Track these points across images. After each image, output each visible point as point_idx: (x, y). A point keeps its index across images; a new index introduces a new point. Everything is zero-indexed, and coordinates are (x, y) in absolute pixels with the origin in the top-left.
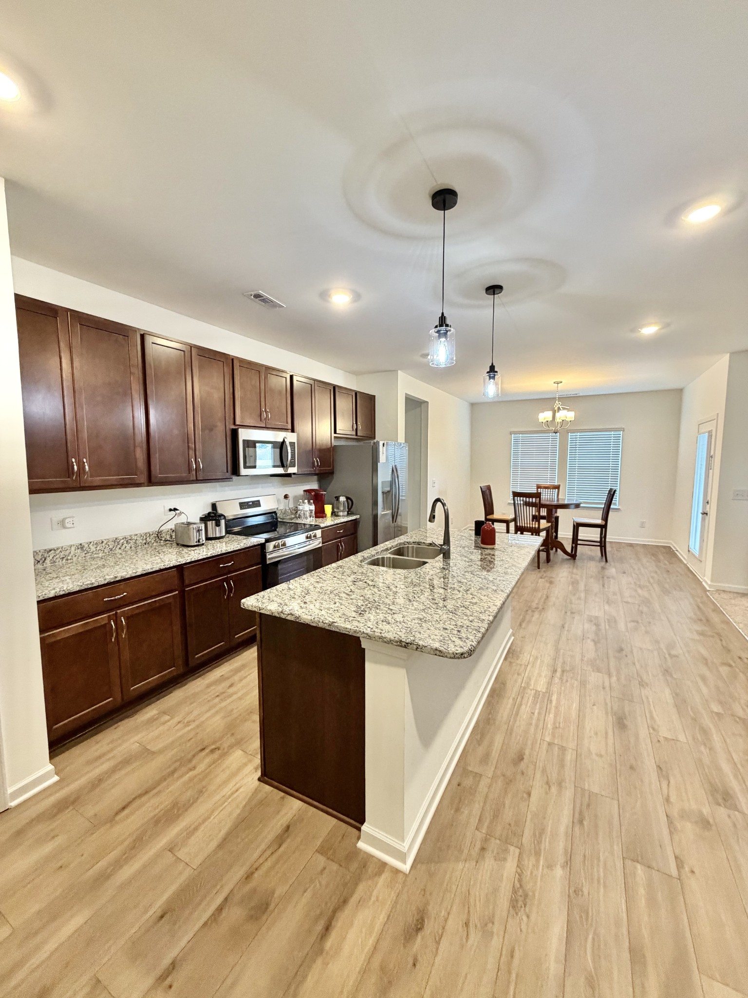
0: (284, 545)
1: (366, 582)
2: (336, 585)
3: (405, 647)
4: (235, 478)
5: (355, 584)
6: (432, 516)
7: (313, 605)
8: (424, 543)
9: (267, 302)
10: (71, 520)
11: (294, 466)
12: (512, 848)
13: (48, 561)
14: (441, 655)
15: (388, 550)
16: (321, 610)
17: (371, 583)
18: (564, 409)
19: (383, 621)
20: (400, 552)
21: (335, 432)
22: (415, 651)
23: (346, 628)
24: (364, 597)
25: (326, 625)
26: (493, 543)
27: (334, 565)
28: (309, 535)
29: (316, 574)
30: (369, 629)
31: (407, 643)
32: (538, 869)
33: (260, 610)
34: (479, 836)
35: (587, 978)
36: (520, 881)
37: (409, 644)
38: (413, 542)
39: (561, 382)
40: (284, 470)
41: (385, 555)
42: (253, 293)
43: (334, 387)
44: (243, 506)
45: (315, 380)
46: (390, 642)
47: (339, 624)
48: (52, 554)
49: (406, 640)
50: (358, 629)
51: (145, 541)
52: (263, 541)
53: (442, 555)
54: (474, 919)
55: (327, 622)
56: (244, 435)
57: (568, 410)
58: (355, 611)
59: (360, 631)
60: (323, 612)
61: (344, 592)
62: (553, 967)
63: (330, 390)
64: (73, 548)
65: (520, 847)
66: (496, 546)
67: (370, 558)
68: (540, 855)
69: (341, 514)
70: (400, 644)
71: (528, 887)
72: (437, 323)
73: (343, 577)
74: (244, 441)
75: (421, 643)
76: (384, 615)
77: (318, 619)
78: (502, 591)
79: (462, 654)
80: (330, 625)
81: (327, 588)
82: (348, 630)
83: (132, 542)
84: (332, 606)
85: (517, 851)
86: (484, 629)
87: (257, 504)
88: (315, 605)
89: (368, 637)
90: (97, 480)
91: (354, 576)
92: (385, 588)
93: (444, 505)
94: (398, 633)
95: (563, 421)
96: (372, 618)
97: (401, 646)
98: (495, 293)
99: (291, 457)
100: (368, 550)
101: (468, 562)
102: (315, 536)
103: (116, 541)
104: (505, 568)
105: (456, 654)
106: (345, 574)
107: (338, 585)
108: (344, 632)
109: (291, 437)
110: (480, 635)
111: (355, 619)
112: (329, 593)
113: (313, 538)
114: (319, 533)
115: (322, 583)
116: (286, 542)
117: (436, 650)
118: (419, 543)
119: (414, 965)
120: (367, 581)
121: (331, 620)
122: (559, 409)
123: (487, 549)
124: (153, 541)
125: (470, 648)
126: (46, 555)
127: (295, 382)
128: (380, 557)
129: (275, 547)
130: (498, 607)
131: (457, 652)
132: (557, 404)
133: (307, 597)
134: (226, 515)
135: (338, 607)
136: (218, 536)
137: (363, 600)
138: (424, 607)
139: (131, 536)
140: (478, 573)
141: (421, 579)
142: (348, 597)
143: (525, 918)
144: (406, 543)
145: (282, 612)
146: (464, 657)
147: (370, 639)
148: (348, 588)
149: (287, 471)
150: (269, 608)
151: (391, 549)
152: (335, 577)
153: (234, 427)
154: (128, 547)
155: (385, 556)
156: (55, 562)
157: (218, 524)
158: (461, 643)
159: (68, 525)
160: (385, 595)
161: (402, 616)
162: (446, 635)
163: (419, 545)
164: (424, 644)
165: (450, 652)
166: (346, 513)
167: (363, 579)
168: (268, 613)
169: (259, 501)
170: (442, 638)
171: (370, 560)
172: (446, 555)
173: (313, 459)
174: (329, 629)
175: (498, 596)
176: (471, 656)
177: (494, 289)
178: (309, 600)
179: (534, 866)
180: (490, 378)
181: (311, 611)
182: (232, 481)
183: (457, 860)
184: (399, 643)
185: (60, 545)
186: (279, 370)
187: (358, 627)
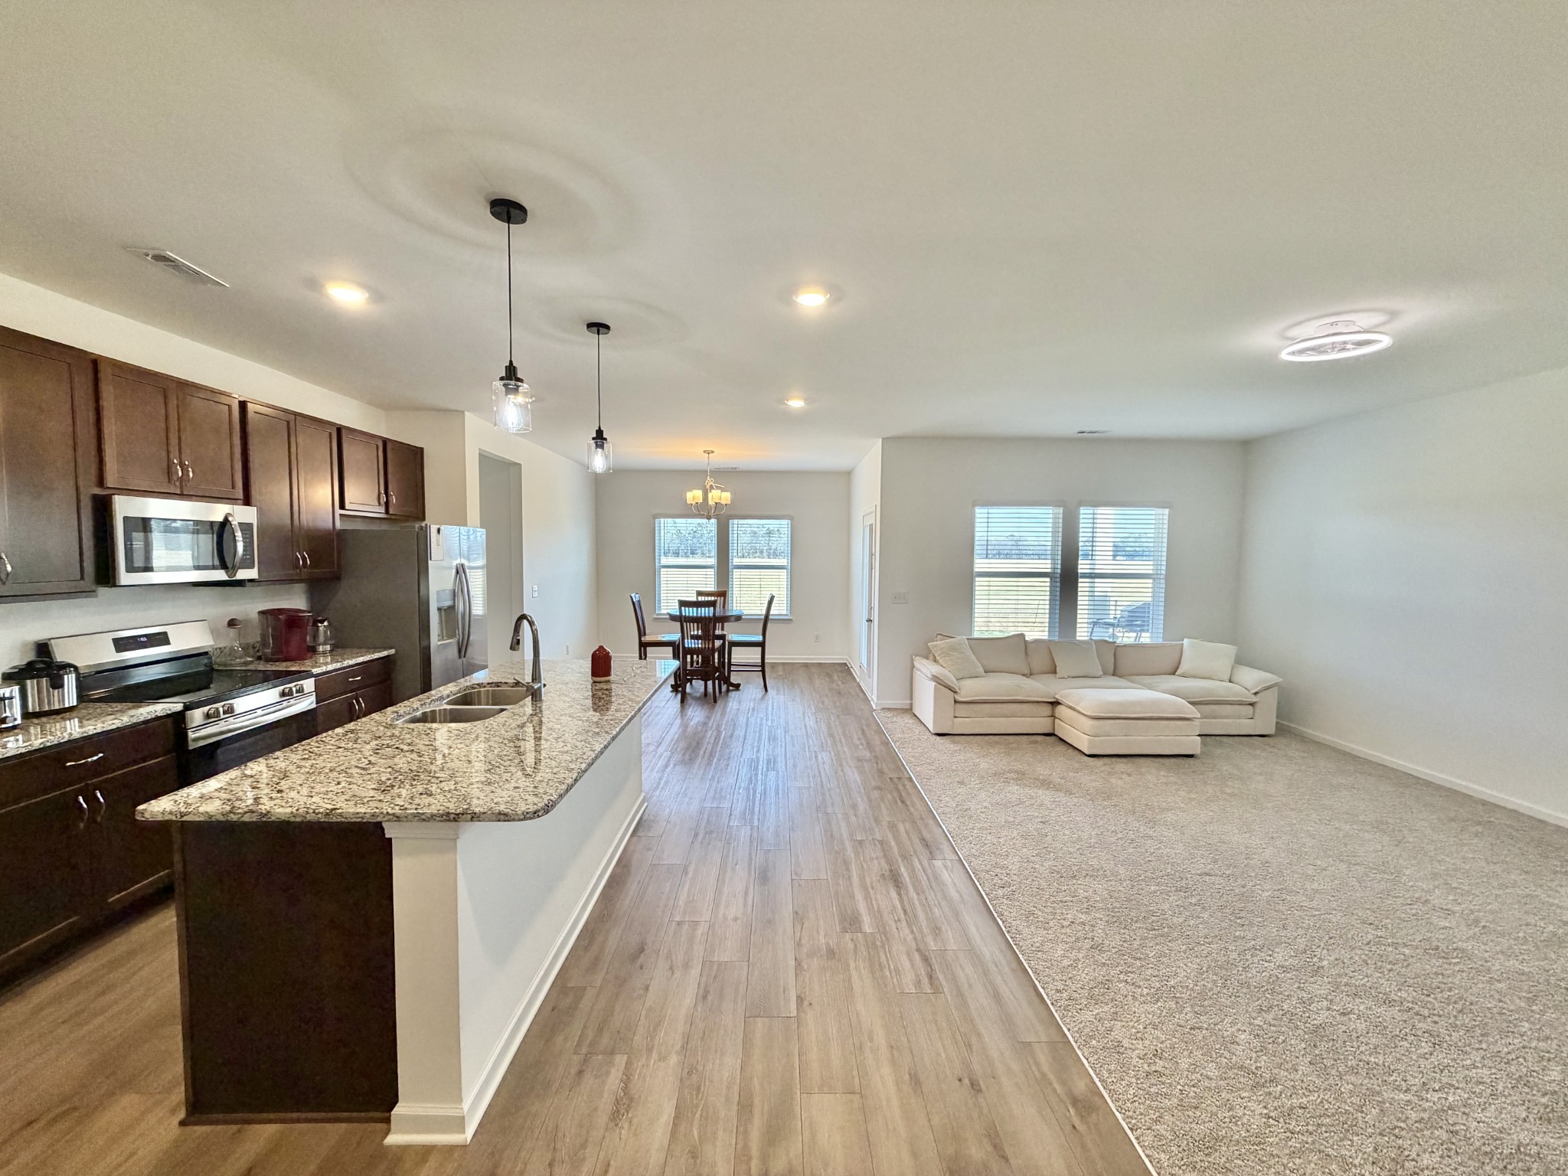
0: (230, 711)
1: (397, 748)
2: (342, 758)
3: (455, 820)
4: (103, 591)
5: (377, 753)
6: (515, 641)
7: (296, 791)
8: (506, 683)
9: (182, 270)
11: (253, 567)
12: (618, 1057)
14: (507, 818)
15: (444, 699)
16: (312, 797)
17: (406, 748)
18: (718, 488)
19: (421, 794)
20: (466, 699)
21: (342, 506)
22: (471, 823)
23: (357, 813)
24: (393, 768)
25: (320, 816)
26: (608, 674)
27: (339, 730)
28: (287, 691)
29: (303, 748)
30: (397, 808)
31: (458, 814)
32: (648, 1066)
33: (182, 817)
34: (577, 1059)
36: (625, 1088)
37: (460, 815)
38: (488, 684)
39: (713, 452)
40: (227, 573)
41: (438, 706)
42: (151, 253)
43: (339, 430)
44: (121, 645)
45: (296, 414)
46: (433, 817)
47: (344, 811)
49: (456, 810)
50: (377, 811)
52: (179, 707)
53: (530, 697)
54: (561, 1155)
55: (321, 810)
56: (124, 507)
57: (723, 490)
58: (374, 789)
59: (382, 813)
60: (315, 799)
61: (356, 767)
63: (330, 434)
65: (629, 1052)
66: (612, 678)
67: (409, 714)
68: (653, 1051)
70: (448, 818)
71: (635, 1091)
72: (503, 374)
73: (355, 746)
74: (126, 519)
75: (477, 810)
76: (425, 786)
77: (305, 809)
78: (607, 732)
79: (535, 813)
80: (327, 814)
81: (324, 764)
82: (361, 815)
84: (334, 788)
85: (625, 1057)
86: (570, 779)
87: (162, 639)
88: (298, 792)
89: (395, 819)
91: (377, 742)
92: (430, 751)
93: (531, 624)
94: (444, 804)
95: (716, 503)
96: (404, 792)
97: (449, 820)
98: (600, 332)
99: (244, 550)
100: (406, 702)
101: (568, 702)
102: (300, 690)
104: (619, 704)
105: (527, 813)
106: (359, 741)
107: (344, 758)
108: (354, 820)
109: (243, 515)
110: (564, 787)
111: (374, 799)
112: (327, 771)
113: (295, 695)
114: (309, 685)
115: (314, 759)
116: (235, 706)
117: (500, 813)
118: (498, 684)
120: (401, 746)
121: (330, 807)
122: (711, 487)
123: (600, 682)
125: (547, 803)
127: (250, 414)
128: (429, 710)
129: (208, 716)
130: (596, 752)
131: (529, 811)
132: (709, 481)
133: (283, 782)
134: (78, 665)
135: (344, 787)
137: (390, 773)
138: (490, 767)
140: (578, 715)
141: (492, 733)
142: (364, 772)
143: (626, 1125)
144: (475, 686)
145: (231, 812)
146: (539, 816)
147: (399, 821)
148: (363, 760)
149: (235, 576)
150: (201, 809)
151: (448, 696)
152: (340, 747)
153: (98, 491)
155: (437, 709)
157: (58, 684)
158: (536, 800)
160: (429, 761)
161: (454, 782)
162: (516, 794)
163: (498, 686)
164: (482, 810)
165: (519, 812)
167: (393, 743)
168: (202, 819)
169: (165, 634)
170: (509, 799)
171: (411, 716)
172: (536, 696)
173: (294, 553)
174: (327, 820)
175: (600, 739)
176: (547, 813)
177: (598, 327)
178: (287, 787)
179: (644, 1065)
180: (597, 446)
181: (290, 800)
182: (96, 596)
183: (543, 1098)
184: (444, 817)
186: (213, 391)
187: (377, 808)
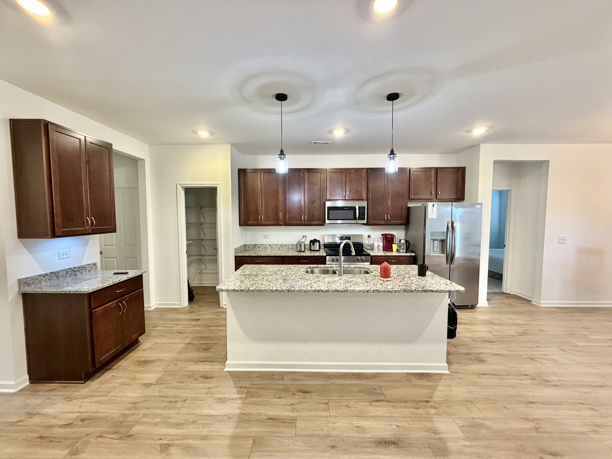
9: (321, 143)
10: (267, 236)
11: (364, 220)
12: (245, 395)
13: (261, 248)
21: (409, 198)
32: (238, 404)
34: (248, 385)
35: (195, 421)
36: (230, 399)
40: (356, 221)
42: (312, 143)
43: (410, 169)
44: (339, 238)
48: (262, 246)
51: (292, 247)
52: (325, 255)
54: (211, 390)
62: (198, 412)
63: (405, 172)
64: (268, 245)
65: (246, 398)
68: (243, 404)
69: (401, 251)
71: (228, 402)
74: (329, 207)
83: (287, 247)
85: (244, 397)
87: (348, 238)
90: (267, 223)
99: (360, 215)
103: (281, 245)
114: (367, 258)
119: (195, 380)
124: (295, 248)
126: (260, 246)
127: (370, 173)
129: (333, 259)
136: (316, 249)
139: (287, 244)
143: (214, 402)
153: (325, 201)
154: (285, 248)
156: (262, 249)
159: (267, 237)
166: (405, 251)
173: (384, 215)
179: (238, 403)
183: (234, 381)
185: (264, 244)
